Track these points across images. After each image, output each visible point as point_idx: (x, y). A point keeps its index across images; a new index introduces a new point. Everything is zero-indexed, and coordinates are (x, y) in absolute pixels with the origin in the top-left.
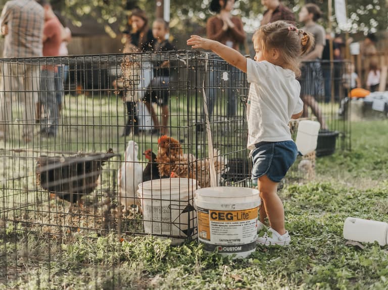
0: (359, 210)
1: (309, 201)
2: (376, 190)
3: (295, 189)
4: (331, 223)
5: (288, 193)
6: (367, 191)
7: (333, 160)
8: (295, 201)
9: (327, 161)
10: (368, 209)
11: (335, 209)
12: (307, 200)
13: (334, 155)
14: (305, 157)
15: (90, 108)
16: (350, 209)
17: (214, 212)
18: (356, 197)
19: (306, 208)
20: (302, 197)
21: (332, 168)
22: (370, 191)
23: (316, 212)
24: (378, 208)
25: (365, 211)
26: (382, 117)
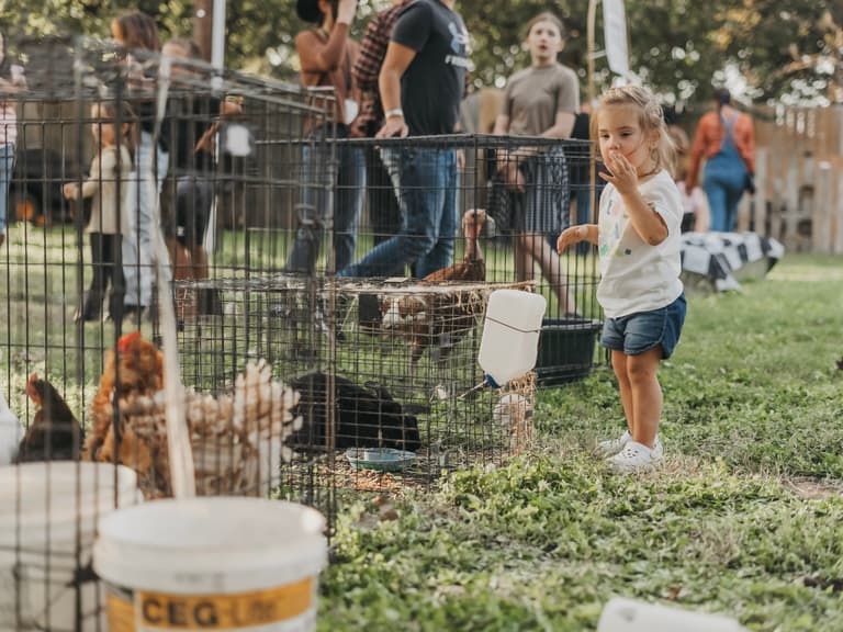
0: (647, 553)
1: (507, 520)
2: (697, 490)
3: (471, 484)
4: (563, 607)
5: (453, 495)
6: (669, 491)
7: (585, 393)
8: (468, 521)
9: (570, 397)
10: (674, 551)
11: (578, 550)
12: (502, 518)
13: (587, 382)
14: (507, 389)
15: (36, 254)
16: (621, 552)
17: (151, 600)
18: (638, 507)
19: (499, 543)
20: (490, 506)
21: (580, 414)
22: (679, 489)
23: (525, 557)
24: (701, 547)
25: (665, 559)
26: (704, 289)
